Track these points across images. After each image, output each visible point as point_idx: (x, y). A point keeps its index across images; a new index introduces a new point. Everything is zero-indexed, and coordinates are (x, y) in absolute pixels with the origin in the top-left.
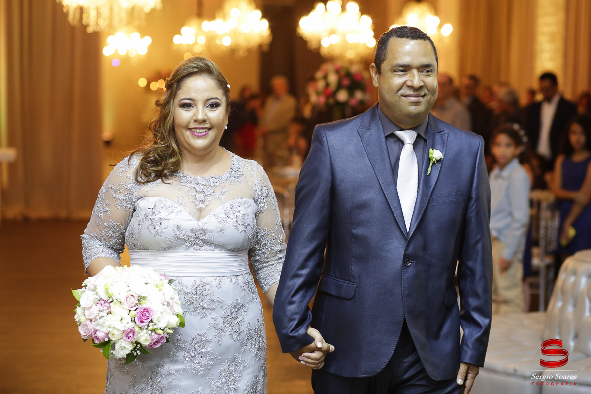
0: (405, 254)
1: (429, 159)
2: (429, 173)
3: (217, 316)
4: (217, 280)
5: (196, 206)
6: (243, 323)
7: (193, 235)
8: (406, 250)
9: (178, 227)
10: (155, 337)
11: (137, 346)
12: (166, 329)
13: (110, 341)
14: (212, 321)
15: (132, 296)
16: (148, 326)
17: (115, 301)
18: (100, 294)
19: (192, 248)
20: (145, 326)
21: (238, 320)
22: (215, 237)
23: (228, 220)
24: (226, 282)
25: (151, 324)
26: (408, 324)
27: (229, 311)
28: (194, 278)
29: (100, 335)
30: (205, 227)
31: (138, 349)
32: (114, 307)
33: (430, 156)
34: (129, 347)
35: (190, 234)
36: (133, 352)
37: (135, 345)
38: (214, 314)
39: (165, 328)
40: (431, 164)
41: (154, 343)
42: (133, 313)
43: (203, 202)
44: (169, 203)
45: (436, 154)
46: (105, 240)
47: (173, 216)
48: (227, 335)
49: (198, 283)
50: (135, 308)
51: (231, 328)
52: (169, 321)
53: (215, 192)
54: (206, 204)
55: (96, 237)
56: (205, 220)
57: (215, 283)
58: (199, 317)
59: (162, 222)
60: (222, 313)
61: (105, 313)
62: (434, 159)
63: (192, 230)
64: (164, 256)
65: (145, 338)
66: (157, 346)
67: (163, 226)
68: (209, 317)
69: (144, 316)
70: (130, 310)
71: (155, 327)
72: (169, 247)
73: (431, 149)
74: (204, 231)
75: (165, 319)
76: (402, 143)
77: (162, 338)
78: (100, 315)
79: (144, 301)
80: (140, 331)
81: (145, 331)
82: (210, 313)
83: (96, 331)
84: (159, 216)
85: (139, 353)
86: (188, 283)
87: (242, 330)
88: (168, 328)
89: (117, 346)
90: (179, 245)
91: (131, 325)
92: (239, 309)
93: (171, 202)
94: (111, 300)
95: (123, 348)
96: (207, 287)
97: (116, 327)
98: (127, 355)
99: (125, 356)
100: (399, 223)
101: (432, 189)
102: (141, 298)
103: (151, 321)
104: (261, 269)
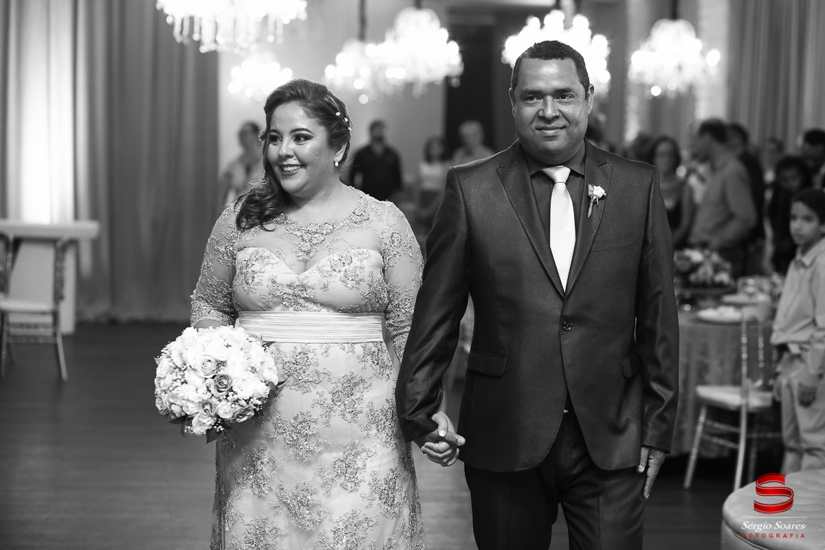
0: (562, 315)
1: (589, 198)
2: (589, 215)
3: (324, 391)
4: (323, 348)
5: (299, 256)
6: (362, 401)
7: (291, 292)
8: (562, 311)
9: (274, 282)
10: (238, 408)
11: (218, 420)
12: (252, 400)
13: (186, 415)
14: (317, 397)
15: (209, 361)
16: (227, 396)
17: (189, 368)
18: (174, 361)
19: (291, 309)
20: (222, 395)
21: (353, 397)
22: (319, 294)
23: (334, 273)
24: (335, 351)
25: (231, 393)
26: (572, 401)
27: (340, 385)
28: (295, 345)
29: (175, 409)
30: (305, 282)
31: (220, 424)
32: (189, 375)
33: (590, 193)
34: (209, 422)
35: (287, 290)
36: (215, 427)
37: (215, 419)
38: (320, 388)
39: (250, 398)
40: (591, 204)
41: (238, 417)
42: (210, 381)
43: (308, 253)
44: (267, 253)
45: (598, 191)
46: (211, 301)
47: (268, 268)
48: (337, 414)
49: (299, 350)
50: (212, 376)
51: (343, 407)
52: (255, 390)
53: (326, 241)
54: (311, 255)
55: (202, 298)
56: (306, 273)
57: (320, 350)
58: (300, 392)
59: (256, 275)
60: (331, 387)
61: (178, 383)
62: (595, 197)
63: (289, 286)
64: (262, 318)
65: (226, 410)
66: (242, 420)
67: (256, 280)
68: (314, 391)
69: (221, 383)
70: (206, 379)
71: (236, 397)
72: (267, 308)
73: (590, 186)
74: (304, 287)
75: (250, 388)
76: (552, 182)
77: (247, 410)
78: (174, 385)
79: (222, 367)
80: (218, 402)
81: (224, 402)
82: (315, 387)
83: (172, 404)
84: (253, 269)
85: (222, 429)
86: (287, 349)
87: (359, 409)
88: (255, 398)
89: (194, 422)
90: (277, 304)
91: (207, 397)
92: (356, 384)
93: (269, 252)
94: (185, 367)
95: (201, 425)
96: (310, 355)
97: (190, 399)
98: (208, 431)
99: (205, 433)
100: (552, 279)
101: (594, 234)
102: (221, 364)
103: (231, 390)
104: (397, 335)
